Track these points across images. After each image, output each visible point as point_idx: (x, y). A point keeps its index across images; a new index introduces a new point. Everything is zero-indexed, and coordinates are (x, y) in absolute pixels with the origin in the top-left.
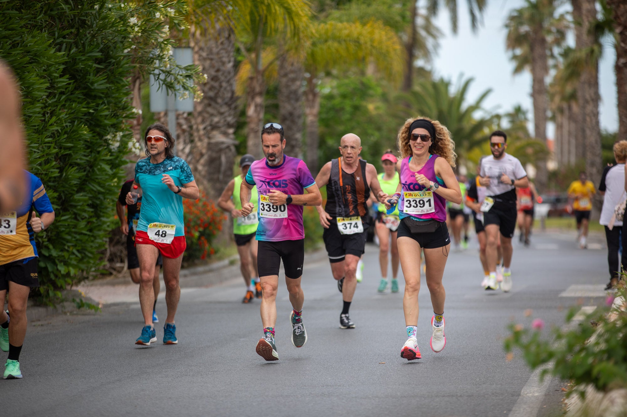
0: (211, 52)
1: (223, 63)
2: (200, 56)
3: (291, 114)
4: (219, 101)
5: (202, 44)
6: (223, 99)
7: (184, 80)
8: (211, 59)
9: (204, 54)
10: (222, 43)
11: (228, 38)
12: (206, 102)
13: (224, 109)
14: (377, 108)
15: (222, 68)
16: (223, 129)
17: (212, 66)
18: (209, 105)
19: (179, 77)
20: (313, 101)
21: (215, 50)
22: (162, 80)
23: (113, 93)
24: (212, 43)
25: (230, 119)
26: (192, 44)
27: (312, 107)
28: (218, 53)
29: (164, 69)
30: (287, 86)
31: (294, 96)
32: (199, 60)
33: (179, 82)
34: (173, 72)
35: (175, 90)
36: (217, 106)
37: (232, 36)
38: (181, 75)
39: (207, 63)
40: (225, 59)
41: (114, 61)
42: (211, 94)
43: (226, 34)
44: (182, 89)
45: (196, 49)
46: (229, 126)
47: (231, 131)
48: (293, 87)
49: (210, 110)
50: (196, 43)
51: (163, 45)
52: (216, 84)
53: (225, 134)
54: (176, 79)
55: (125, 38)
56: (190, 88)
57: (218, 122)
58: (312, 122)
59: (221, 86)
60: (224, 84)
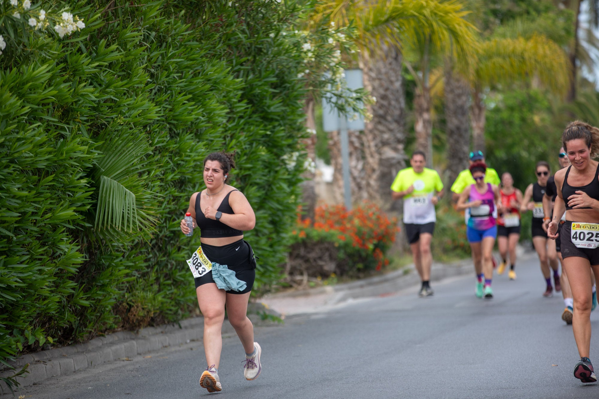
0: (379, 72)
1: (392, 82)
2: (370, 76)
3: (458, 128)
4: (389, 118)
5: (371, 65)
6: (392, 116)
7: (355, 103)
8: (380, 79)
9: (373, 75)
10: (390, 64)
11: (396, 59)
12: (376, 119)
13: (394, 126)
14: (542, 120)
15: (391, 87)
16: (394, 145)
17: (381, 86)
18: (380, 123)
19: (350, 100)
20: (479, 115)
21: (383, 70)
22: (333, 103)
23: (288, 115)
24: (380, 65)
25: (400, 136)
26: (361, 65)
27: (478, 120)
28: (386, 73)
29: (336, 92)
30: (454, 101)
31: (461, 111)
32: (369, 81)
33: (349, 105)
34: (344, 95)
35: (346, 112)
36: (387, 123)
37: (400, 57)
38: (351, 98)
39: (376, 83)
40: (393, 79)
41: (288, 85)
42: (381, 112)
43: (394, 54)
44: (352, 111)
45: (366, 70)
46: (399, 141)
47: (401, 147)
48: (460, 102)
49: (380, 127)
50: (366, 64)
51: (335, 69)
52: (385, 103)
53: (396, 150)
54: (347, 101)
55: (298, 63)
56: (360, 111)
57: (388, 139)
58: (479, 136)
59: (390, 104)
60: (393, 103)
